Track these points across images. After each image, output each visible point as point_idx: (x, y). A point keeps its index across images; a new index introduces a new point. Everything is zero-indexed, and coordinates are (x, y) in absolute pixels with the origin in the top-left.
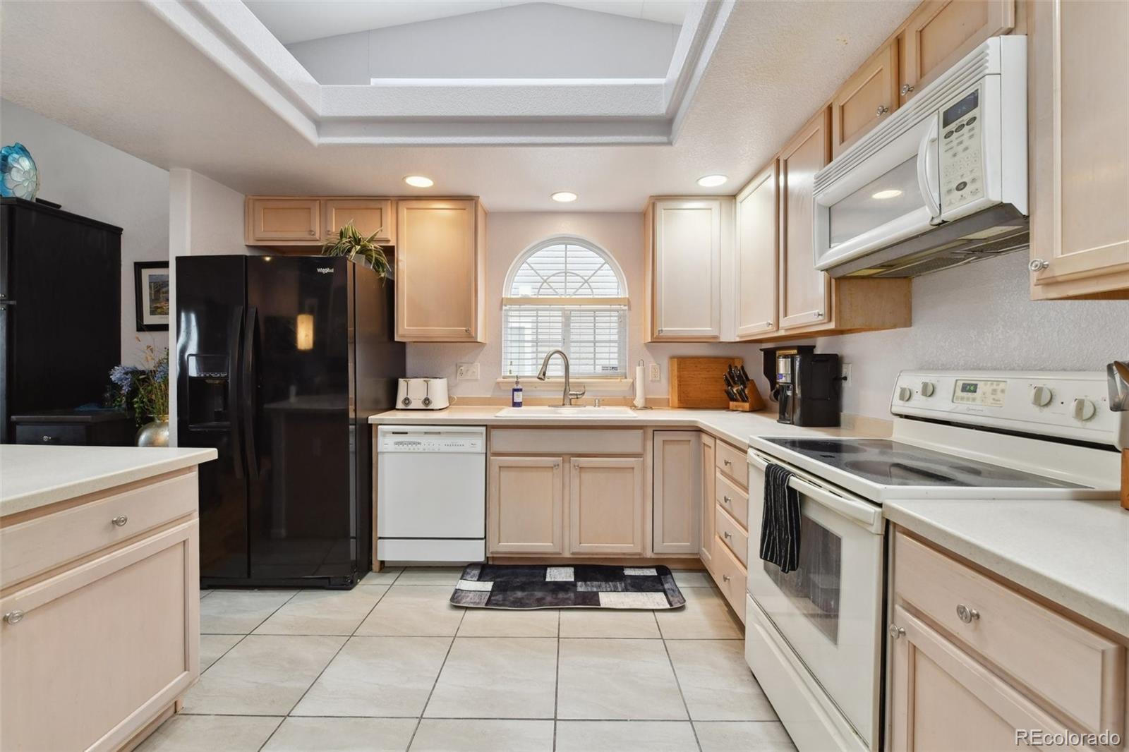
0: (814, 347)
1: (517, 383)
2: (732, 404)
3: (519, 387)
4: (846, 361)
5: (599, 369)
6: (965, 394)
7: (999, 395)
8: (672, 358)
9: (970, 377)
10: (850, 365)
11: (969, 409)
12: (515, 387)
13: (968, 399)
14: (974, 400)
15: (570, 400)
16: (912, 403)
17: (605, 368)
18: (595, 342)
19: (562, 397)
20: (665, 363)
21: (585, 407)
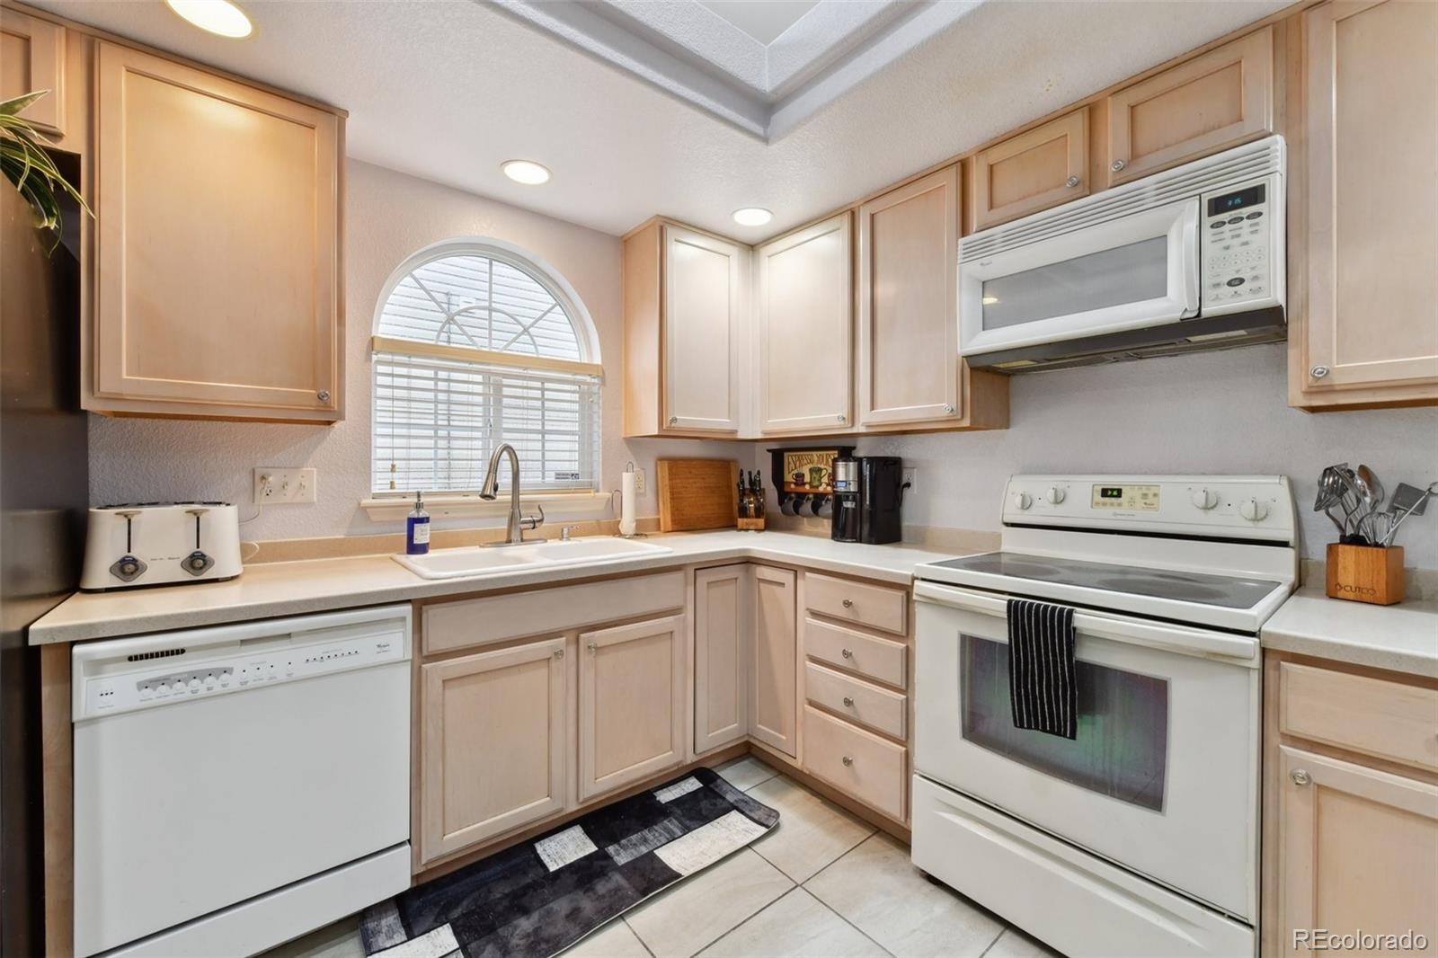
0: (854, 448)
1: (418, 506)
2: (741, 522)
3: (422, 514)
4: (906, 464)
5: (550, 478)
6: (1107, 499)
7: (1151, 499)
8: (661, 459)
9: (1111, 481)
10: (915, 470)
11: (1115, 514)
12: (414, 514)
13: (1112, 504)
14: (1120, 505)
15: (522, 530)
16: (1034, 510)
17: (559, 476)
18: (543, 433)
19: (506, 527)
20: (651, 465)
21: (546, 541)
